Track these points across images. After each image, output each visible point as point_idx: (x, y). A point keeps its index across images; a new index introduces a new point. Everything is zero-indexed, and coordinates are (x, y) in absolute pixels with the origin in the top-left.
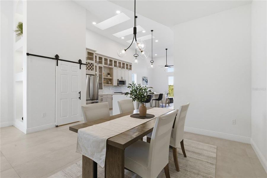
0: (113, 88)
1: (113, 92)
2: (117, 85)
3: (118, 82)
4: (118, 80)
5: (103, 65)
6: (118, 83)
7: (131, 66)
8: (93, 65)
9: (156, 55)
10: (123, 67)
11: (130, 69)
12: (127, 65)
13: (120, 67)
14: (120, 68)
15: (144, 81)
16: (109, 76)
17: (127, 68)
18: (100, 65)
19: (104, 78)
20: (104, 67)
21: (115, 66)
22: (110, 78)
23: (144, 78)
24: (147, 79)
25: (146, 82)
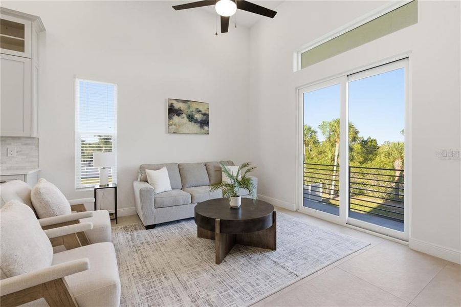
15: (182, 119)
23: (179, 105)
24: (201, 108)
25: (196, 121)
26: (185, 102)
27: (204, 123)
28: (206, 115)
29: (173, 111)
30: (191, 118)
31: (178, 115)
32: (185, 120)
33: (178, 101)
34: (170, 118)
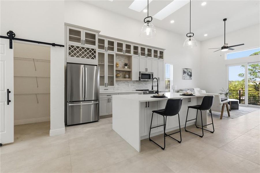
0: (134, 84)
1: (134, 89)
2: (138, 80)
3: (140, 75)
4: (140, 72)
5: (115, 52)
6: (140, 77)
7: (161, 53)
8: (95, 52)
9: (206, 35)
10: (149, 55)
11: (161, 57)
12: (156, 52)
13: (143, 54)
14: (143, 56)
15: (186, 75)
16: (126, 67)
17: (156, 56)
18: (111, 52)
19: (116, 70)
20: (117, 55)
21: (136, 53)
22: (128, 70)
23: (185, 70)
24: (190, 71)
25: (189, 75)
26: (187, 69)
27: (191, 76)
28: (191, 73)
29: (184, 72)
30: (188, 74)
31: (185, 73)
32: (187, 75)
33: (185, 69)
34: (184, 74)
